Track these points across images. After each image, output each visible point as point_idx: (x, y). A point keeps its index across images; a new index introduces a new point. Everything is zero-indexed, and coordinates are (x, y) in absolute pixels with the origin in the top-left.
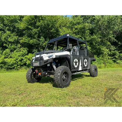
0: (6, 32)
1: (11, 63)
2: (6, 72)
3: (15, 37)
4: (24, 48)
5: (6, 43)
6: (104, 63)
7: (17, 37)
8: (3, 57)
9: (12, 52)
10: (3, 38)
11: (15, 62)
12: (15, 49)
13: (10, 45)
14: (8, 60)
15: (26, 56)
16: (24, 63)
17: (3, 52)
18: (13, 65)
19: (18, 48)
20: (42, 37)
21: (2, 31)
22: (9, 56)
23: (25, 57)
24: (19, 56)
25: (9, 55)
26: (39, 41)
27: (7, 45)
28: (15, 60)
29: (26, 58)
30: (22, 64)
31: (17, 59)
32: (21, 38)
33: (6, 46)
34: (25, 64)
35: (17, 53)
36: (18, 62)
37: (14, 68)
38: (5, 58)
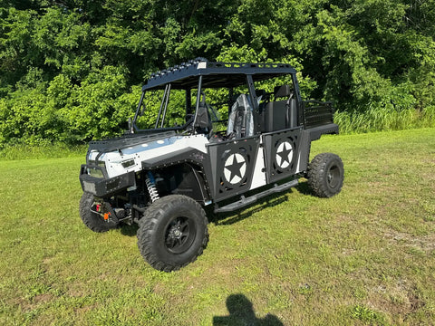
0: (46, 12)
1: (78, 124)
2: (67, 155)
3: (78, 27)
4: (112, 67)
5: (52, 54)
6: (416, 107)
7: (87, 25)
8: (52, 103)
9: (76, 85)
10: (39, 36)
11: (88, 120)
12: (84, 73)
13: (66, 59)
14: (67, 114)
15: (124, 97)
16: (120, 120)
17: (47, 86)
18: (85, 130)
19: (94, 69)
20: (169, 21)
21: (31, 11)
22: (70, 99)
23: (120, 98)
24: (101, 98)
25: (69, 95)
26: (162, 38)
27: (56, 61)
28: (91, 114)
29: (123, 103)
30: (114, 124)
31: (96, 110)
32: (101, 29)
33: (54, 63)
34: (124, 125)
35: (93, 86)
36: (99, 119)
37: (91, 138)
38: (58, 107)
